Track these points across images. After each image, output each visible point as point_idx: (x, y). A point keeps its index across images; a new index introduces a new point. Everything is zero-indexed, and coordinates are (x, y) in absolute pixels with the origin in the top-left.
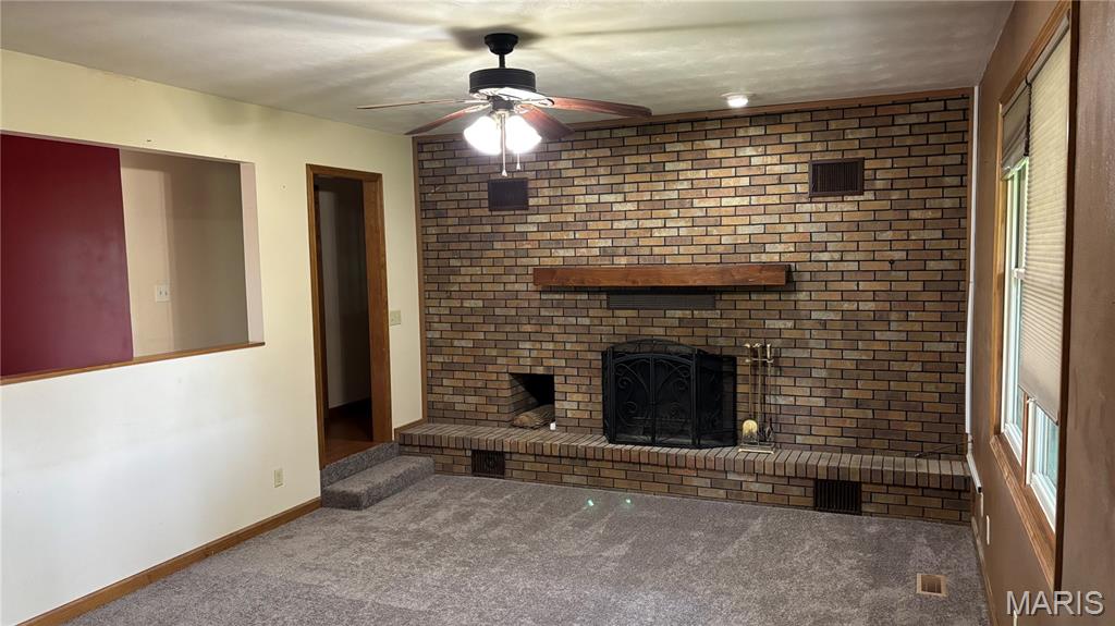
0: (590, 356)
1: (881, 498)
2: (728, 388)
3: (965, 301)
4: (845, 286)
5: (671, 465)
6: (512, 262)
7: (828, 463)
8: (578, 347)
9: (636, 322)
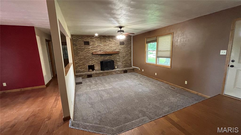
0: (99, 62)
1: (128, 71)
2: (113, 64)
3: (131, 54)
4: (123, 53)
5: (110, 72)
6: (88, 52)
7: (124, 69)
8: (97, 61)
9: (104, 58)
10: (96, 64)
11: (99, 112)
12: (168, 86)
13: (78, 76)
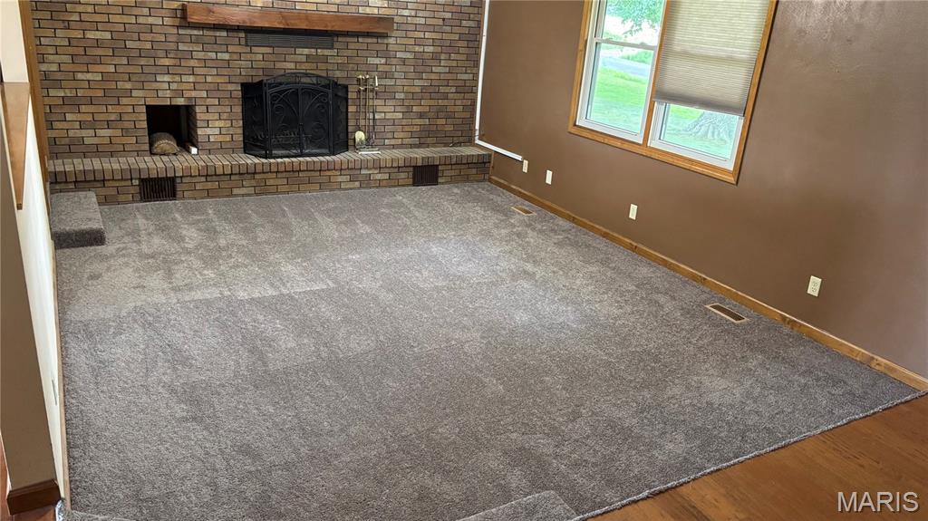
0: (230, 87)
2: (342, 109)
3: (479, 48)
4: (417, 35)
7: (420, 154)
8: (219, 80)
9: (272, 58)
10: (209, 101)
11: (246, 450)
12: (704, 297)
13: (66, 182)
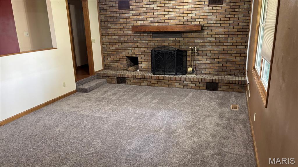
0: (148, 51)
1: (223, 87)
2: (185, 59)
3: (248, 34)
4: (216, 30)
6: (125, 25)
7: (209, 78)
8: (145, 49)
9: (160, 42)
10: (142, 56)
